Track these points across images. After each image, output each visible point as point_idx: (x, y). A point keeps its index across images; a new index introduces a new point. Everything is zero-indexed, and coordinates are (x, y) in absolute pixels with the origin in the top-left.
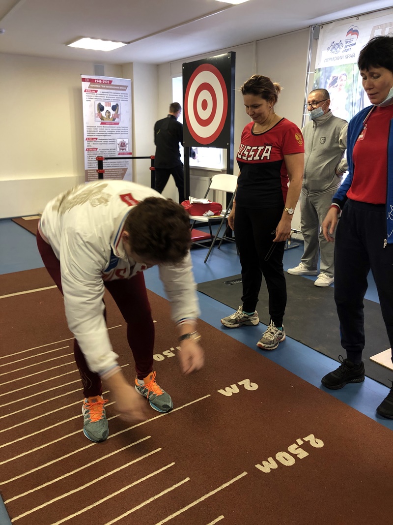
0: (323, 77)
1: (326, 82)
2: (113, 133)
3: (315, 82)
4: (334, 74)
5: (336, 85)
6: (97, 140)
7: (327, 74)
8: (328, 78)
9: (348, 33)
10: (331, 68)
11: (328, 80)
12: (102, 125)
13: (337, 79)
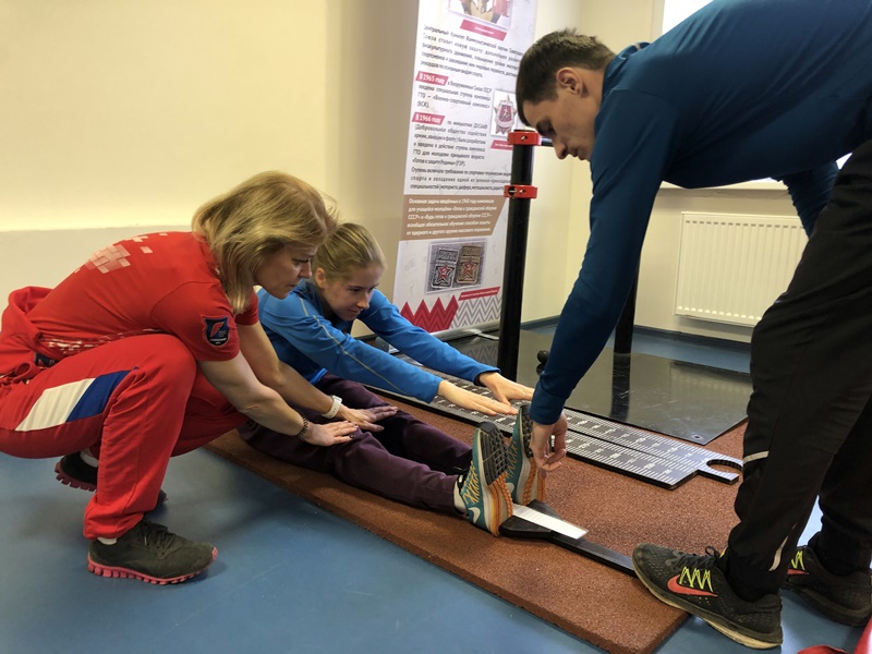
2: (488, 65)
6: (447, 87)
12: (466, 33)
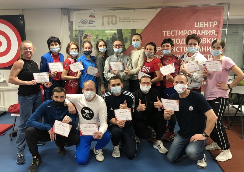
0: (79, 34)
1: (81, 37)
3: (74, 36)
4: (85, 33)
5: (87, 38)
7: (81, 33)
8: (82, 34)
9: (90, 16)
10: (83, 30)
11: (82, 36)
13: (87, 35)
